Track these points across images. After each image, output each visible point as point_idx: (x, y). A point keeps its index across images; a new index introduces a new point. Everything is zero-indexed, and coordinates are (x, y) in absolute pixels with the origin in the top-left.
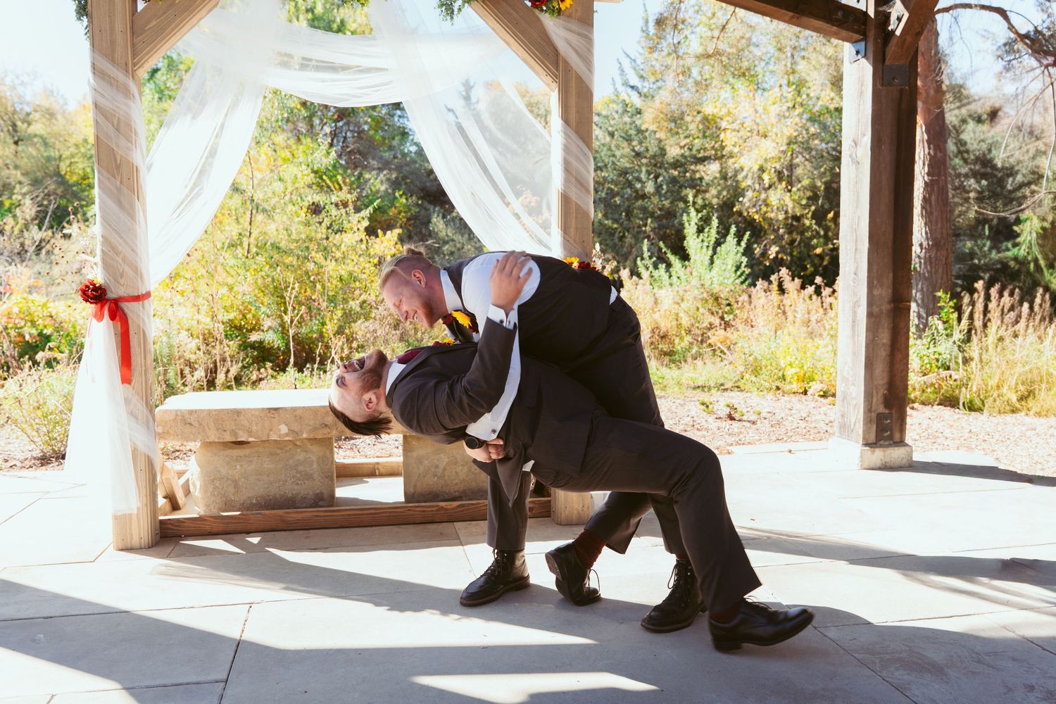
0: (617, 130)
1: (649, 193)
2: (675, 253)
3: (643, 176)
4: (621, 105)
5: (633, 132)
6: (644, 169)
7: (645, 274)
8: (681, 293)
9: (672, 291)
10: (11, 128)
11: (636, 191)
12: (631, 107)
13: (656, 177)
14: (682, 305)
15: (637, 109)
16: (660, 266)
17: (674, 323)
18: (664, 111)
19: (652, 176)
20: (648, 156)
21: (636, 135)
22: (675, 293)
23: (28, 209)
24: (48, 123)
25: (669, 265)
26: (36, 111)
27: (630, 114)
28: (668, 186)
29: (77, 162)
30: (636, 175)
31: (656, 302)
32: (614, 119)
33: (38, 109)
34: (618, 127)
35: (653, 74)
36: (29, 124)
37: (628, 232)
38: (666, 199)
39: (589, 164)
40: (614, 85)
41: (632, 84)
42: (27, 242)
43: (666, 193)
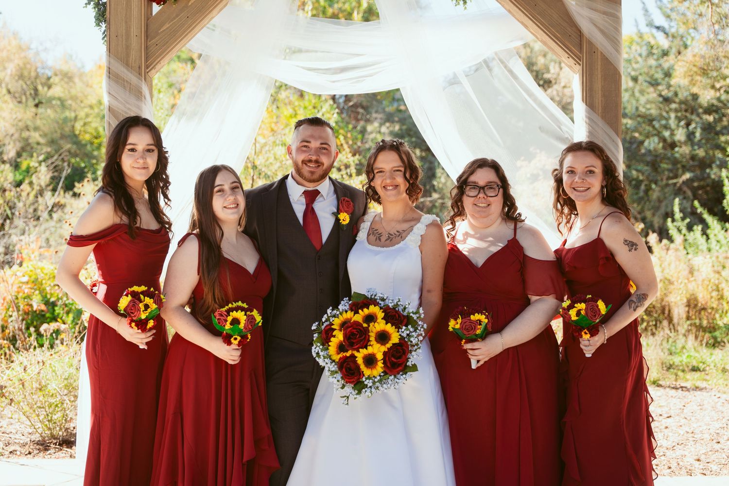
0: (641, 74)
1: (679, 141)
2: (711, 212)
3: (672, 123)
4: (645, 48)
5: (659, 76)
6: (673, 115)
7: (678, 238)
8: (721, 259)
9: (711, 258)
10: (32, 92)
11: (664, 140)
12: (657, 48)
13: (688, 125)
14: (724, 273)
15: (663, 51)
16: (695, 227)
17: (714, 294)
18: (698, 64)
19: (682, 123)
20: (677, 100)
21: (663, 79)
22: (714, 259)
23: (43, 176)
24: (65, 86)
25: (706, 226)
26: (56, 75)
27: (655, 57)
28: (701, 134)
29: (90, 122)
30: (664, 122)
31: (691, 272)
32: (637, 62)
33: (58, 73)
34: (642, 71)
35: (684, 23)
36: (49, 87)
37: (656, 183)
38: (700, 147)
39: (618, 152)
40: (637, 26)
41: (657, 24)
42: (40, 208)
43: (700, 141)
